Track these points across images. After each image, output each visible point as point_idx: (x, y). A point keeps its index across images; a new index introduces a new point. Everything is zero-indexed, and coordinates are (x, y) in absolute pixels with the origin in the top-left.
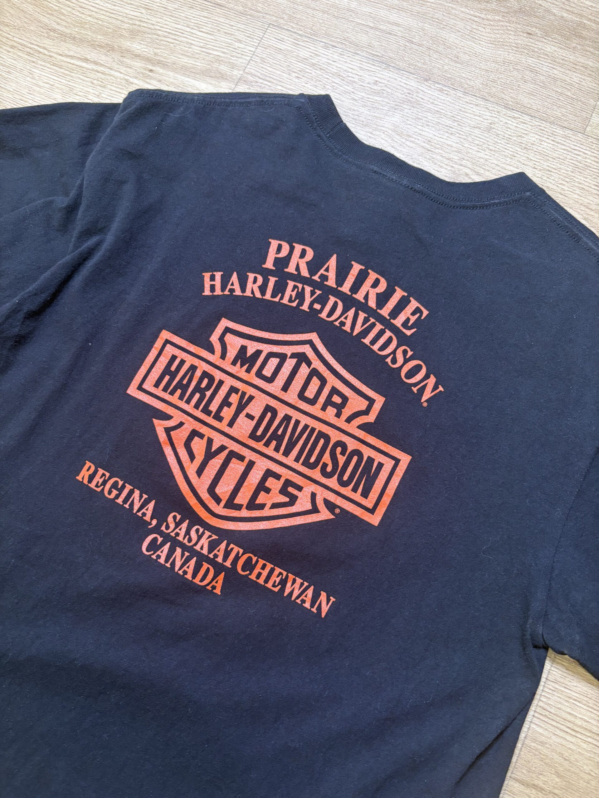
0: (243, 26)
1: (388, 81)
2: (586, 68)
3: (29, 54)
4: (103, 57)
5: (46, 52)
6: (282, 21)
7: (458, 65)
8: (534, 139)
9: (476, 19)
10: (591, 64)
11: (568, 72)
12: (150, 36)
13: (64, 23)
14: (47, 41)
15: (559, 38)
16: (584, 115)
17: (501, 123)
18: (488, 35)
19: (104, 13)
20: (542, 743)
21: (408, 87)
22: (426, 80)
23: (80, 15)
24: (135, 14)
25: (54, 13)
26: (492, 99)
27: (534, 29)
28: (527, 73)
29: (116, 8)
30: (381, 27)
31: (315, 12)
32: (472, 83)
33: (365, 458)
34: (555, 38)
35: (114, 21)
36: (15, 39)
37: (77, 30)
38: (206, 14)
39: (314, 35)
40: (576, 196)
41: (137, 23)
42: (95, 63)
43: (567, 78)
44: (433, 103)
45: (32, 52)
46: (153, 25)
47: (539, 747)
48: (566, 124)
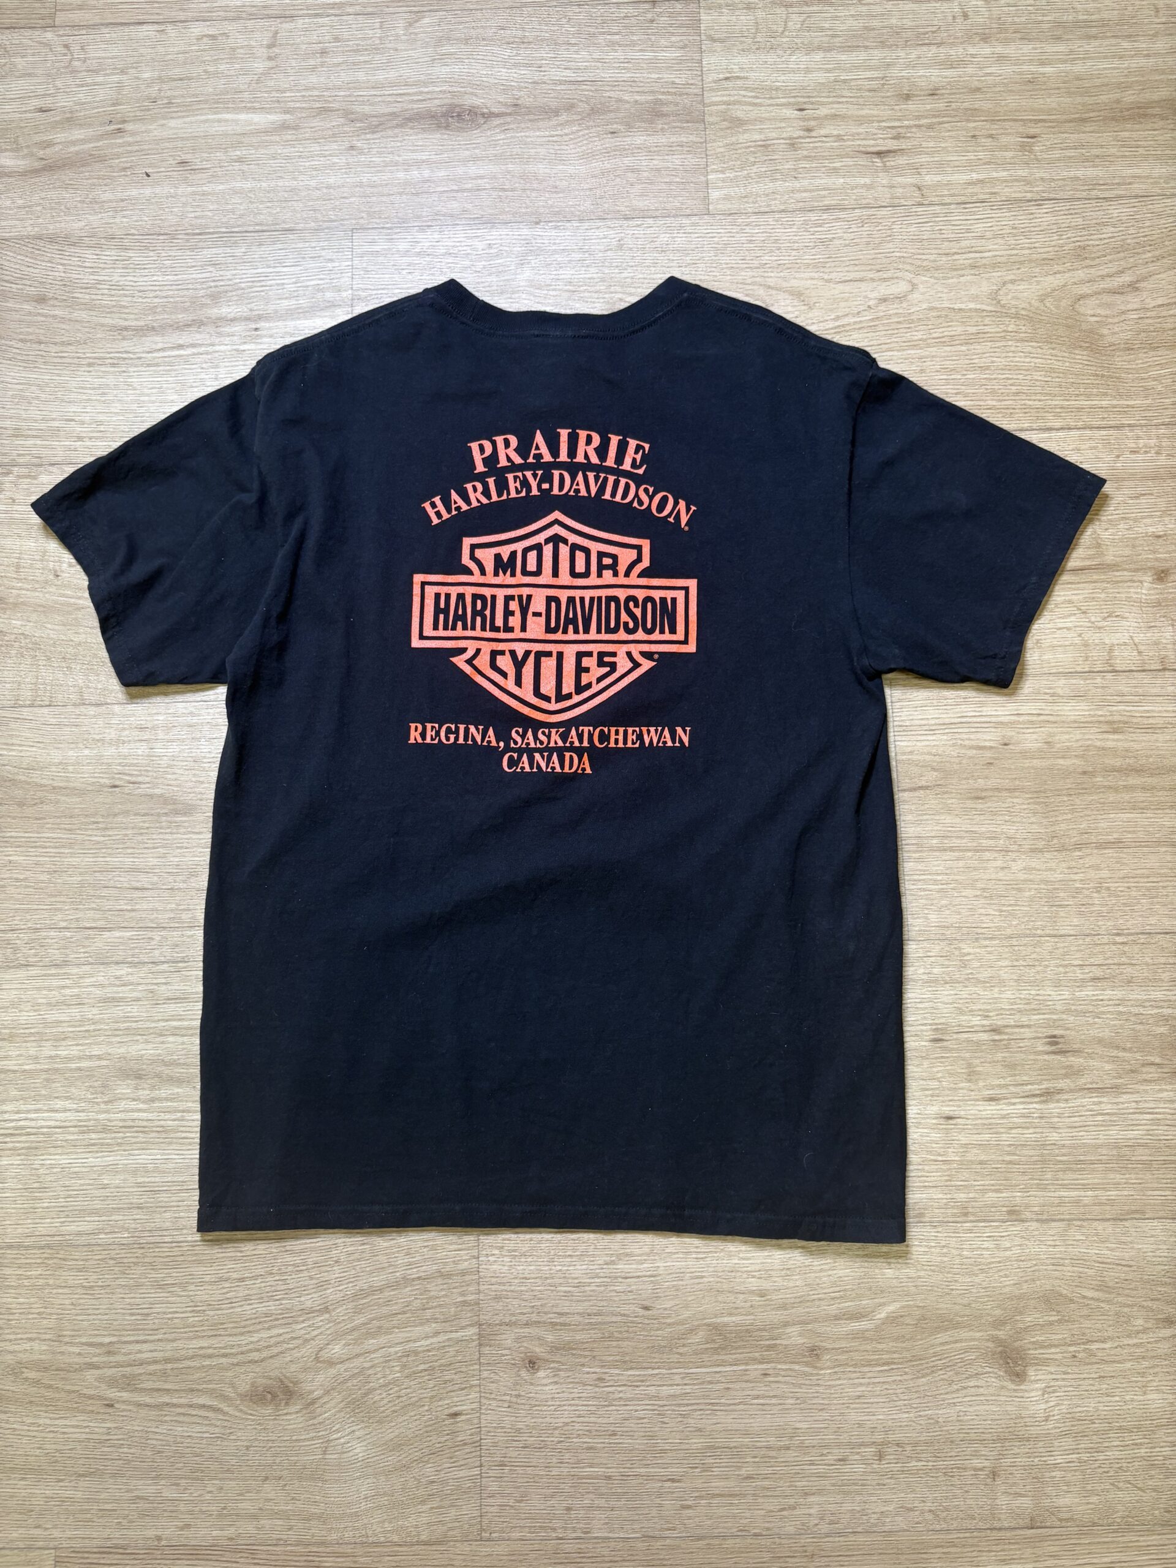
0: (326, 243)
1: (501, 239)
2: (682, 146)
3: (113, 365)
4: (198, 336)
5: (131, 356)
6: (362, 221)
7: (561, 195)
8: (666, 239)
9: (554, 139)
10: (685, 140)
11: (666, 157)
12: (234, 293)
13: (132, 316)
14: (125, 343)
15: (643, 125)
16: (701, 194)
17: (629, 236)
18: (573, 151)
19: (169, 288)
20: (911, 753)
21: (523, 237)
22: (537, 223)
23: (144, 301)
24: (204, 275)
25: (114, 309)
26: (609, 216)
27: (615, 126)
28: (629, 174)
29: (180, 277)
30: (466, 186)
31: (392, 198)
32: (582, 208)
33: (658, 601)
34: (639, 127)
35: (185, 292)
36: (88, 355)
37: (150, 318)
38: (280, 246)
39: (404, 222)
40: (729, 277)
41: (212, 284)
42: (193, 346)
43: (669, 165)
44: (555, 244)
45: (115, 362)
46: (230, 280)
47: (910, 757)
48: (688, 212)
